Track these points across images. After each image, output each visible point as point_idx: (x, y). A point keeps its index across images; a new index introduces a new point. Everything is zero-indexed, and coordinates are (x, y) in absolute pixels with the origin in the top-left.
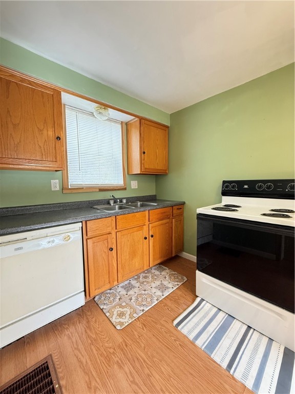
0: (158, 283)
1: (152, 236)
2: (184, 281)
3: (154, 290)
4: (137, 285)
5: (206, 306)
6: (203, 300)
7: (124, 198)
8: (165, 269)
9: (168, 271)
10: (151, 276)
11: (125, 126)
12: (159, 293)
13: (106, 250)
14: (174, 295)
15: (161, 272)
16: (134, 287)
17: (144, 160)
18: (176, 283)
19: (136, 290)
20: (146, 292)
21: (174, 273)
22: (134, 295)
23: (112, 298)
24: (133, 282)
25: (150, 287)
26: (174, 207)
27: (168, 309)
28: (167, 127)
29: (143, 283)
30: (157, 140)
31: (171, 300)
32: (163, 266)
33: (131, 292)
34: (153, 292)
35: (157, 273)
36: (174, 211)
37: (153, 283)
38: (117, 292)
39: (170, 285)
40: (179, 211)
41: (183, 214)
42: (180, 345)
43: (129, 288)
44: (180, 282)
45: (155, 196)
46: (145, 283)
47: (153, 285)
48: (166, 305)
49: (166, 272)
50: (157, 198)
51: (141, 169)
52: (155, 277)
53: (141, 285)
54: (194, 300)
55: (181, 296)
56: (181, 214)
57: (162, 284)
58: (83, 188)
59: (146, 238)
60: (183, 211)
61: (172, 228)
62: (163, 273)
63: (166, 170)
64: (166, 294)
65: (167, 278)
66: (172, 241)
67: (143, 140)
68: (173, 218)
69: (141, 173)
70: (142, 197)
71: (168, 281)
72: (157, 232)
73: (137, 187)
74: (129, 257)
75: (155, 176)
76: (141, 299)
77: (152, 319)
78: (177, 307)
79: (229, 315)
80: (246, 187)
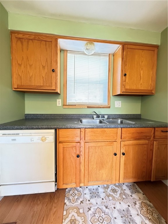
0: (124, 206)
3: (116, 213)
4: (103, 195)
7: (106, 115)
8: (138, 192)
9: (141, 195)
10: (119, 192)
11: (112, 57)
15: (132, 193)
16: (99, 196)
19: (99, 200)
20: (107, 210)
21: (149, 203)
22: (95, 206)
23: (77, 197)
24: (101, 190)
25: (113, 206)
26: (157, 129)
29: (109, 196)
30: (142, 62)
32: (137, 187)
33: (93, 201)
34: (115, 216)
35: (128, 192)
36: (156, 133)
37: (118, 203)
38: (83, 192)
40: (164, 134)
43: (94, 194)
45: (140, 115)
46: (111, 198)
47: (118, 206)
49: (139, 197)
50: (142, 118)
51: (121, 90)
52: (124, 197)
53: (107, 197)
57: (128, 210)
61: (152, 150)
62: (134, 196)
65: (138, 205)
66: (152, 164)
67: (124, 63)
68: (155, 140)
69: (122, 93)
70: (125, 114)
71: (137, 211)
72: (131, 151)
73: (120, 107)
74: (96, 167)
75: (141, 97)
76: (98, 216)
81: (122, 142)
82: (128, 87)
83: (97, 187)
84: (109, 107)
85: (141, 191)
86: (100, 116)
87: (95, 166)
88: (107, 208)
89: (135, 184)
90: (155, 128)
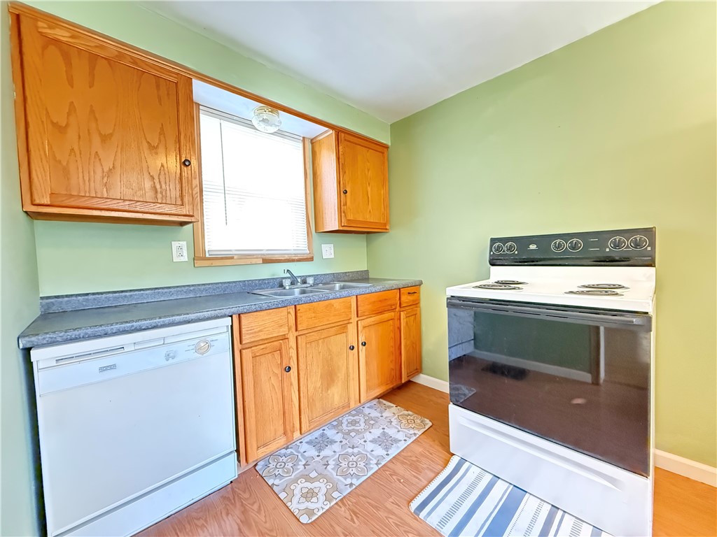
0: (377, 432)
1: (364, 344)
2: (427, 427)
3: (370, 446)
4: (338, 437)
5: (470, 473)
6: (463, 461)
7: (310, 276)
8: (389, 407)
9: (394, 409)
10: (363, 420)
11: (309, 146)
12: (380, 451)
13: (278, 371)
14: (409, 454)
15: (381, 412)
16: (333, 442)
17: (345, 204)
18: (412, 432)
19: (336, 447)
20: (356, 450)
21: (406, 412)
22: (333, 456)
23: (290, 464)
24: (330, 433)
25: (362, 441)
26: (403, 291)
27: (399, 480)
28: (386, 147)
29: (348, 433)
30: (368, 170)
31: (403, 463)
32: (384, 402)
33: (327, 452)
34: (369, 450)
35: (374, 414)
36: (404, 298)
37: (368, 433)
38: (299, 452)
39: (401, 436)
40: (411, 298)
41: (419, 303)
43: (322, 443)
44: (419, 429)
45: (367, 272)
46: (353, 434)
47: (369, 437)
48: (394, 473)
49: (392, 411)
50: (370, 277)
51: (340, 221)
52: (372, 422)
53: (346, 436)
54: (447, 463)
55: (422, 455)
56: (416, 304)
57: (384, 434)
58: (232, 258)
59: (352, 348)
60: (419, 296)
61: (400, 329)
62: (385, 414)
63: (385, 224)
64: (394, 452)
65: (395, 422)
66: (401, 354)
67: (342, 169)
68: (402, 309)
69: (341, 229)
70: (343, 273)
71: (397, 428)
72: (374, 336)
73: (333, 256)
74: (322, 384)
75: (365, 235)
76: (347, 463)
77: (370, 501)
78: (415, 476)
79: (514, 486)
80: (533, 247)
81: (359, 322)
82: (351, 217)
83: (321, 432)
84: (311, 259)
85: (392, 405)
86: (299, 280)
87: (319, 384)
88: (353, 447)
89: (381, 400)
90: (400, 289)
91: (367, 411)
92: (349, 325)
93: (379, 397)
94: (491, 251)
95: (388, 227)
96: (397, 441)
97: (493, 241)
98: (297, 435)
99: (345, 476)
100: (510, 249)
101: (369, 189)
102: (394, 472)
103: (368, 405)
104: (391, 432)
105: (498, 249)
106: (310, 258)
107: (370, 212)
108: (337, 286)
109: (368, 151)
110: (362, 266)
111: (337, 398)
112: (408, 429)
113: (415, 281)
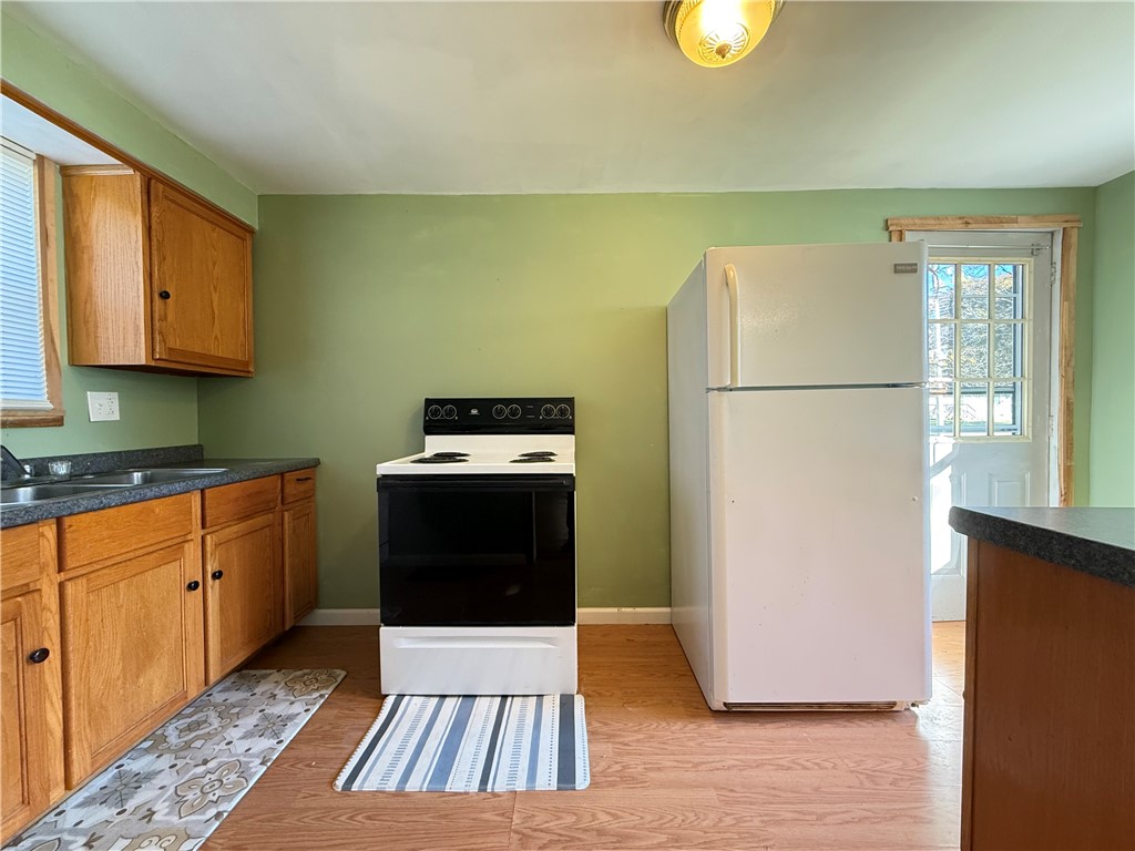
0: (250, 721)
1: (217, 575)
2: (339, 680)
3: (240, 747)
4: (164, 762)
5: (411, 706)
6: (401, 696)
7: (61, 459)
8: (265, 677)
9: (276, 676)
10: (213, 715)
12: (266, 743)
14: (318, 725)
15: (250, 689)
16: (149, 776)
17: (164, 318)
18: (316, 695)
19: (163, 779)
20: (211, 765)
21: (299, 673)
24: (139, 764)
25: (223, 746)
26: (287, 476)
27: (309, 766)
28: (249, 230)
29: (188, 745)
30: (214, 263)
31: (309, 742)
32: (253, 672)
33: (141, 797)
34: (242, 751)
35: (235, 697)
36: (289, 489)
37: (231, 729)
38: (60, 832)
39: (298, 708)
40: (303, 487)
41: (314, 495)
42: (369, 818)
43: (123, 789)
44: (327, 687)
45: (199, 448)
46: (197, 744)
47: (234, 734)
48: (298, 760)
49: (271, 683)
50: (206, 456)
51: (151, 349)
52: (235, 710)
53: (182, 754)
54: (379, 709)
55: (340, 718)
56: (309, 496)
57: (265, 718)
59: (193, 586)
60: (314, 485)
61: (281, 541)
62: (259, 690)
63: (247, 364)
64: (289, 734)
65: (280, 694)
66: (283, 582)
67: (158, 250)
68: (286, 507)
70: (143, 451)
71: (287, 700)
73: (116, 417)
74: (124, 668)
75: (194, 379)
76: (198, 791)
77: (260, 817)
78: (334, 748)
79: (464, 696)
80: (474, 412)
81: (207, 537)
82: (175, 343)
83: (113, 772)
84: (58, 422)
85: (268, 671)
86: (27, 468)
87: (117, 671)
88: (205, 762)
89: (244, 672)
90: (282, 474)
91: (218, 697)
92: (186, 545)
93: (238, 669)
94: (426, 414)
95: (251, 369)
96: (291, 718)
97: (429, 402)
98: (58, 793)
99: (202, 809)
100: (450, 413)
101: (215, 297)
102: (297, 758)
103: (219, 688)
104: (279, 709)
105: (435, 413)
106: (54, 420)
107: (216, 338)
108: (137, 476)
109: (213, 230)
110: (188, 437)
111: (157, 689)
112: (309, 693)
113: (308, 460)
